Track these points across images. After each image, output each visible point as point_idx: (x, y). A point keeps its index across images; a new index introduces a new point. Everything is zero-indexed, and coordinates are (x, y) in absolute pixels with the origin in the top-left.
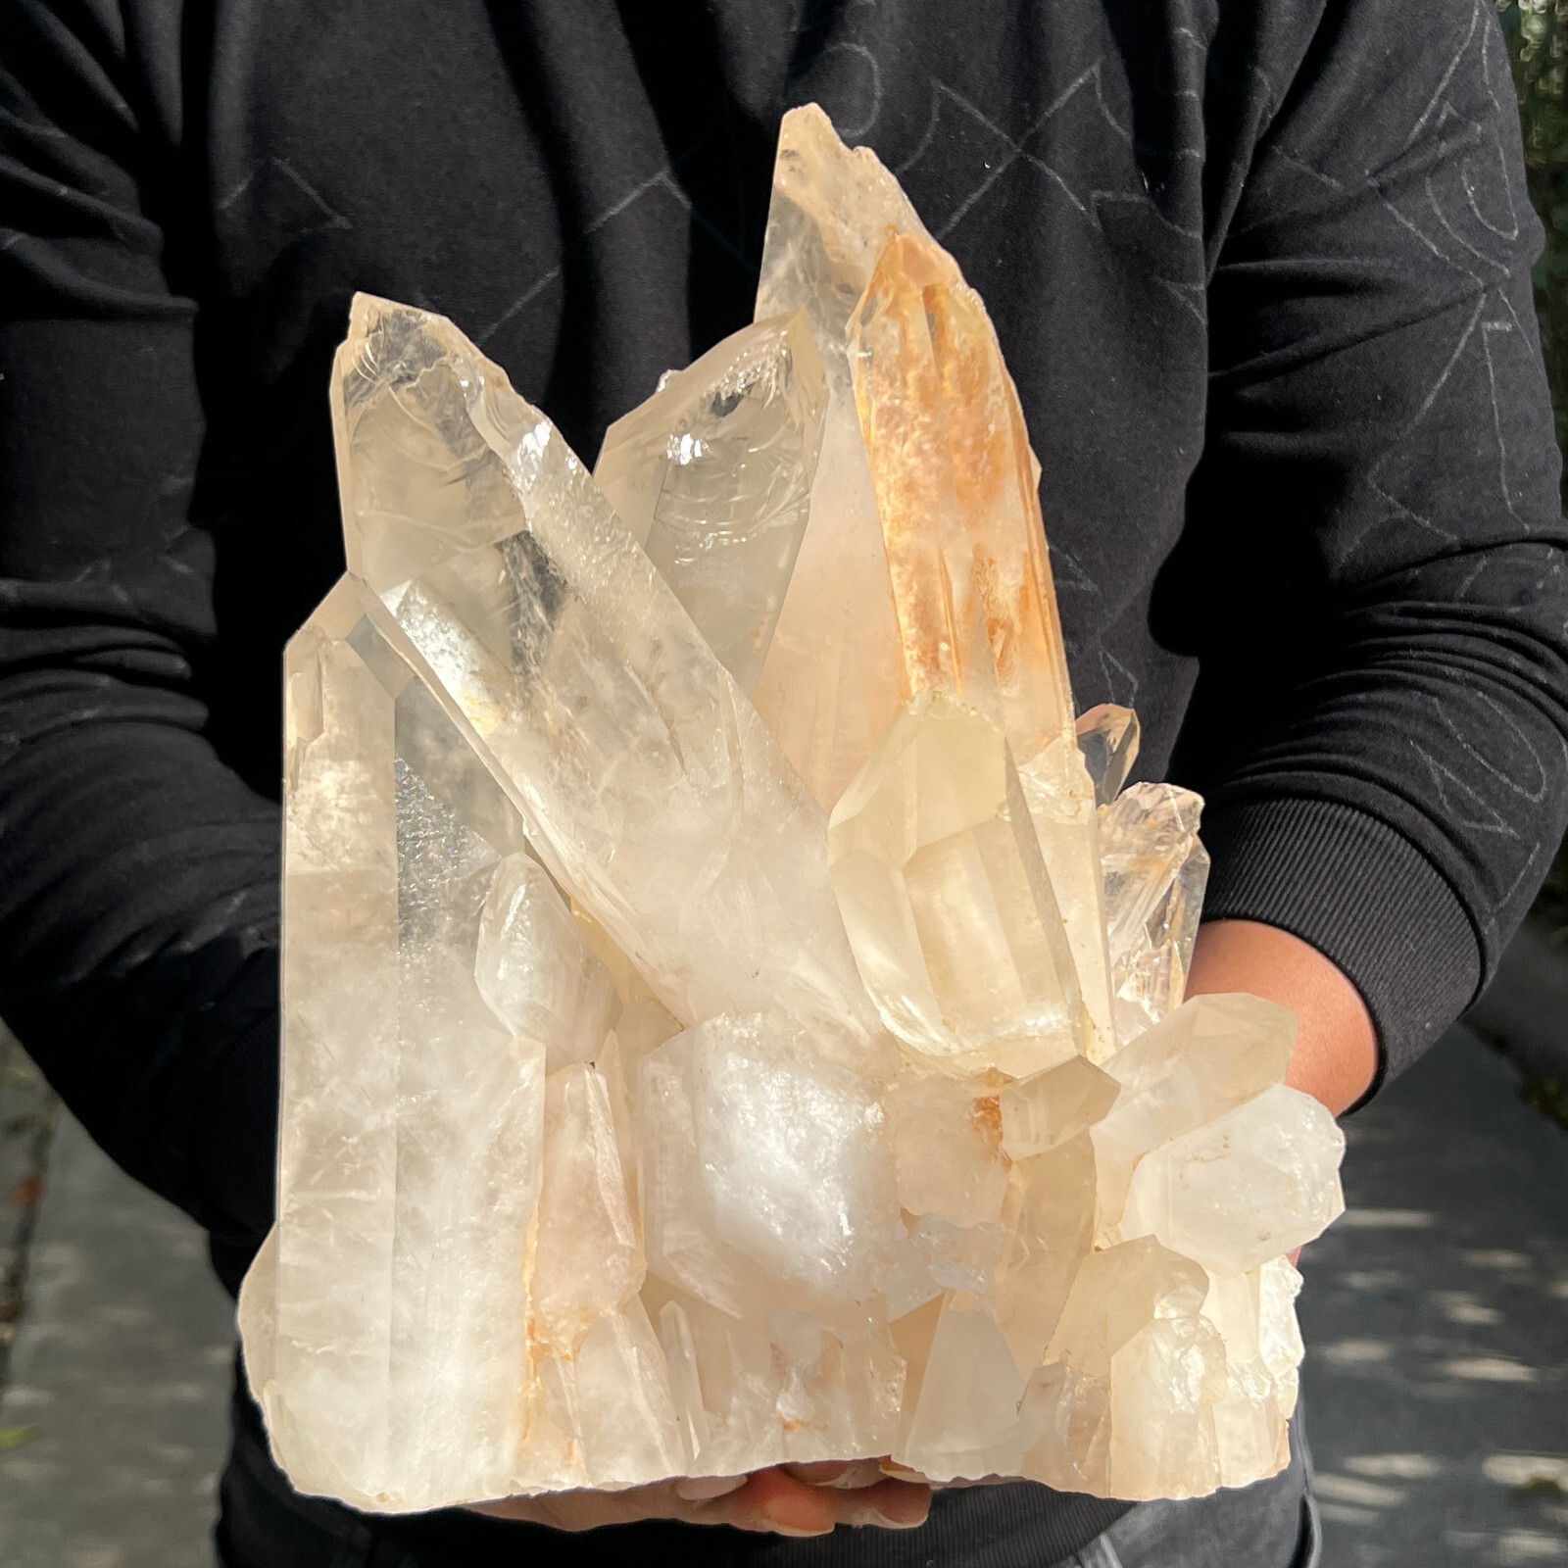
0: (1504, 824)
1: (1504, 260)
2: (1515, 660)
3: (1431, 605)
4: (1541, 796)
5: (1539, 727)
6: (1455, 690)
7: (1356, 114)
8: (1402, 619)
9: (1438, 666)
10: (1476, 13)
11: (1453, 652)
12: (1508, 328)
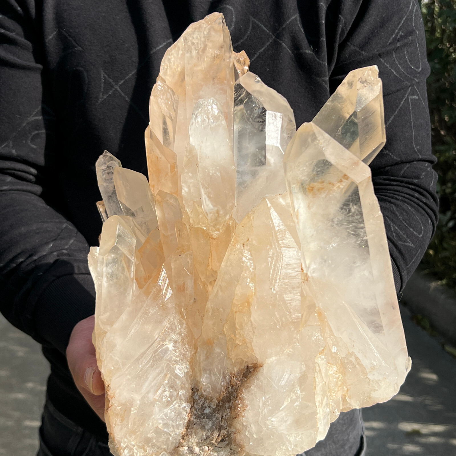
0: (411, 243)
1: (416, 77)
2: (417, 195)
3: (392, 178)
4: (421, 235)
5: (423, 215)
6: (399, 202)
7: (373, 34)
8: (384, 181)
9: (395, 195)
10: (411, 4)
11: (399, 192)
12: (417, 98)
